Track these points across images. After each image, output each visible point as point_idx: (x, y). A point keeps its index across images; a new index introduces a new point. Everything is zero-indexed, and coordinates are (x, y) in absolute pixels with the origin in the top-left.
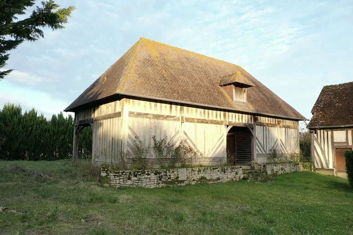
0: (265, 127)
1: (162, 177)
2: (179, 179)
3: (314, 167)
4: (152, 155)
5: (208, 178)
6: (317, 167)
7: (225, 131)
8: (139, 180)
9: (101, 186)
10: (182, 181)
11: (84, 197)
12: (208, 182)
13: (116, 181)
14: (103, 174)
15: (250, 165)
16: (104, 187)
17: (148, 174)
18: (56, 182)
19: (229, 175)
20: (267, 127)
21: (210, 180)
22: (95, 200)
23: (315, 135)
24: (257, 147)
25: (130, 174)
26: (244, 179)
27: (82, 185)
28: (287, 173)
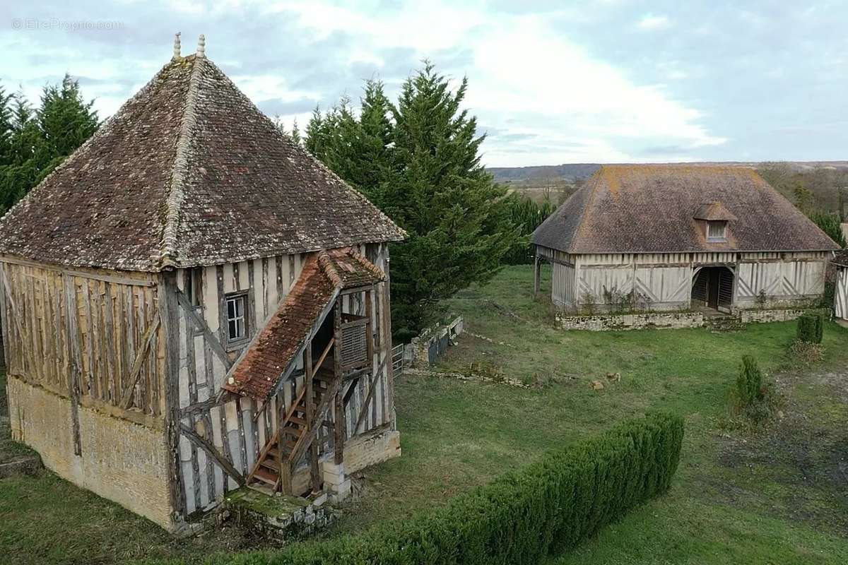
0: (756, 264)
1: (607, 322)
2: (625, 324)
3: (834, 314)
4: (601, 301)
5: (657, 324)
6: (837, 315)
7: (690, 274)
8: (586, 324)
9: (554, 329)
10: (628, 326)
11: (543, 338)
12: (657, 328)
13: (567, 325)
14: (557, 319)
15: (729, 308)
16: (557, 330)
17: (594, 320)
18: (524, 323)
19: (684, 322)
20: (760, 264)
21: (659, 326)
22: (549, 340)
23: (841, 273)
24: (740, 288)
25: (579, 319)
26: (704, 326)
27: (542, 328)
28: (778, 321)
